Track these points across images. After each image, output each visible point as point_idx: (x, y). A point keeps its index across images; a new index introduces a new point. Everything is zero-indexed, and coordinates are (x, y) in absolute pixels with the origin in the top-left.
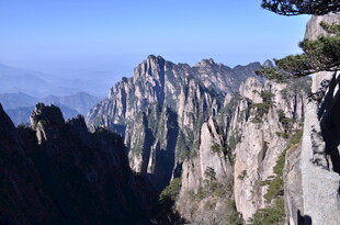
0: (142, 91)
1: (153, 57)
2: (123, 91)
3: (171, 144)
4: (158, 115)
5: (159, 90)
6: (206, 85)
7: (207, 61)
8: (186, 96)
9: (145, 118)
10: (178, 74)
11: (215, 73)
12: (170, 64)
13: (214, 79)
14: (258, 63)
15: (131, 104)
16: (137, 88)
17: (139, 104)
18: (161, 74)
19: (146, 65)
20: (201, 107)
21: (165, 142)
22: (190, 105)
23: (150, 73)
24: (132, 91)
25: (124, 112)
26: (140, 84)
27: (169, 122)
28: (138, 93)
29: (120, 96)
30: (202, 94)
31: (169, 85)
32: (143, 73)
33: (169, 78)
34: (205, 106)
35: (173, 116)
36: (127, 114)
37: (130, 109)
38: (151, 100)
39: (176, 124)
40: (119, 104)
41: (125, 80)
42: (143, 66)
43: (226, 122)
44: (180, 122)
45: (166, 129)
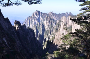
0: (34, 20)
1: (37, 11)
2: (29, 20)
3: (43, 33)
4: (40, 26)
5: (39, 20)
6: (52, 18)
7: (51, 12)
8: (47, 21)
9: (36, 26)
10: (44, 16)
11: (53, 15)
12: (42, 13)
13: (53, 17)
14: (64, 13)
15: (31, 23)
16: (33, 19)
17: (34, 23)
18: (39, 15)
19: (35, 13)
20: (51, 24)
21: (42, 33)
22: (48, 23)
23: (36, 15)
24: (32, 20)
25: (30, 25)
26: (34, 18)
27: (42, 27)
28: (33, 20)
29: (28, 21)
30: (51, 20)
31: (41, 18)
32: (34, 15)
33: (41, 16)
34: (52, 23)
35: (43, 26)
36: (30, 26)
37: (31, 25)
38: (37, 22)
39: (44, 28)
40: (28, 23)
41: (29, 17)
42: (34, 13)
43: (57, 27)
44: (45, 28)
45: (42, 29)
